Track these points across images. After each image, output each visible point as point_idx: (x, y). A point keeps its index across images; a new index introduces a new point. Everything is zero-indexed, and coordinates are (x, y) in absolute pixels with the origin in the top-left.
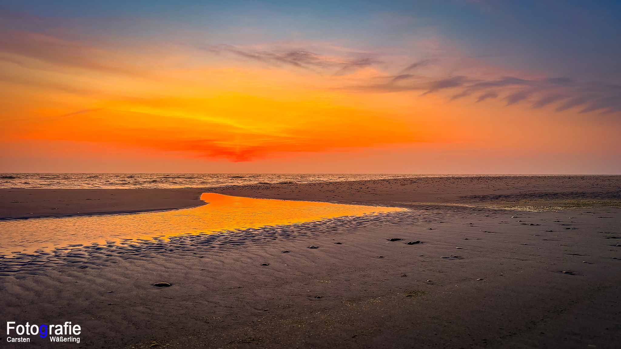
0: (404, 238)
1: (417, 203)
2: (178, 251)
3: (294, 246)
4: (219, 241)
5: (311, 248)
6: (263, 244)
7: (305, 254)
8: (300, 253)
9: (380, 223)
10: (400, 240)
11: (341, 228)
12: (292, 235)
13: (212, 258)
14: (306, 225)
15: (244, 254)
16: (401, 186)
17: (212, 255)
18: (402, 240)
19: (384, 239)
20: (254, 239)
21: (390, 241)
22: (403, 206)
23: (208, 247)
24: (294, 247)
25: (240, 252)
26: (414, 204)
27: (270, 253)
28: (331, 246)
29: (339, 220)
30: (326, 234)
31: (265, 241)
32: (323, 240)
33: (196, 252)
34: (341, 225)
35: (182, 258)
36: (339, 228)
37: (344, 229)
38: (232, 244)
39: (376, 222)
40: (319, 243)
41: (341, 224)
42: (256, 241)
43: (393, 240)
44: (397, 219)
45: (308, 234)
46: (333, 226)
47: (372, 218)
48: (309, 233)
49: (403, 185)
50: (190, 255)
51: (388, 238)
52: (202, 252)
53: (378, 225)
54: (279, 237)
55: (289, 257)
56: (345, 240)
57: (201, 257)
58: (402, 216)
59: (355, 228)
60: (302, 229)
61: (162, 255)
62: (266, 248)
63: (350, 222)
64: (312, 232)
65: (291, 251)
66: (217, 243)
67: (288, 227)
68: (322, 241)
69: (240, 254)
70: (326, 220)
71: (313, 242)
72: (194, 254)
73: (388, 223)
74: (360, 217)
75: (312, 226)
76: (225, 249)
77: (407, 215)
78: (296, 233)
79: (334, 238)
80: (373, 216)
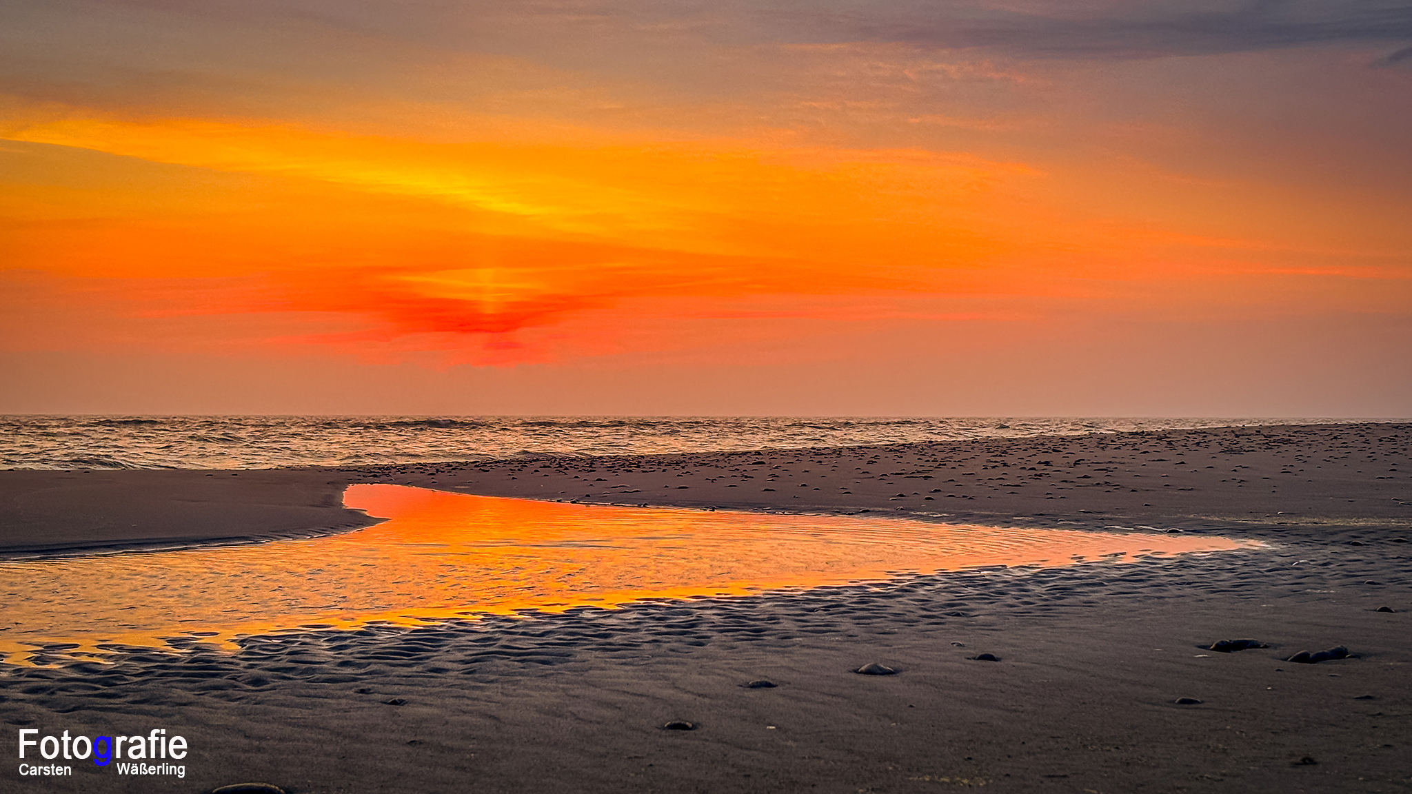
0: (1274, 639)
1: (1305, 522)
2: (286, 682)
3: (792, 665)
4: (460, 648)
5: (869, 672)
6: (654, 660)
7: (846, 691)
8: (826, 690)
9: (1156, 591)
10: (1258, 646)
11: (983, 606)
12: (769, 629)
13: (444, 706)
14: (829, 598)
15: (577, 692)
16: (1228, 456)
17: (437, 695)
18: (1266, 647)
19: (1185, 643)
20: (610, 644)
21: (1212, 650)
22: (1244, 531)
23: (415, 669)
24: (792, 669)
25: (561, 686)
26: (1291, 522)
27: (689, 688)
28: (957, 665)
29: (971, 581)
30: (921, 626)
31: (662, 650)
32: (915, 647)
33: (370, 686)
34: (981, 597)
35: (314, 705)
36: (972, 605)
37: (998, 610)
38: (519, 658)
39: (1136, 588)
40: (901, 658)
41: (977, 592)
42: (619, 650)
43: (1224, 647)
44: (1226, 575)
45: (843, 628)
46: (944, 598)
47: (1115, 574)
48: (846, 624)
49: (1232, 452)
50: (346, 697)
51: (1202, 642)
52: (396, 688)
53: (1149, 598)
54: (716, 636)
55: (781, 701)
56: (1012, 645)
57: (394, 703)
58: (1245, 565)
59: (1046, 608)
60: (813, 610)
61: (221, 697)
62: (671, 671)
63: (1020, 585)
64: (857, 621)
65: (783, 683)
66: (451, 657)
67: (750, 602)
68: (909, 651)
69: (560, 693)
70: (908, 580)
71: (869, 654)
72: (362, 691)
73: (1188, 590)
74: (1059, 571)
75: (854, 600)
76: (493, 677)
77: (1268, 565)
78: (788, 625)
79: (961, 640)
80: (1119, 568)
